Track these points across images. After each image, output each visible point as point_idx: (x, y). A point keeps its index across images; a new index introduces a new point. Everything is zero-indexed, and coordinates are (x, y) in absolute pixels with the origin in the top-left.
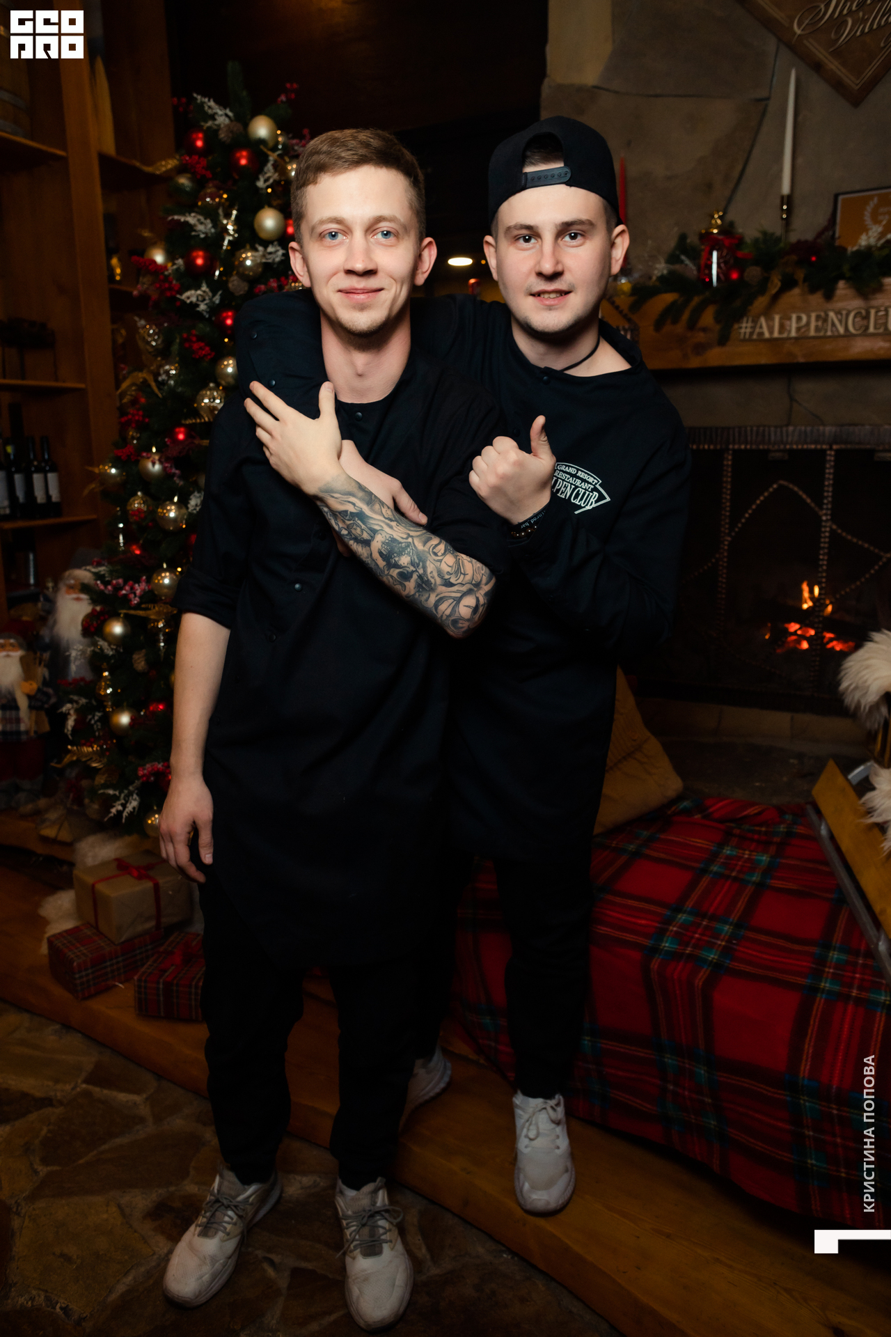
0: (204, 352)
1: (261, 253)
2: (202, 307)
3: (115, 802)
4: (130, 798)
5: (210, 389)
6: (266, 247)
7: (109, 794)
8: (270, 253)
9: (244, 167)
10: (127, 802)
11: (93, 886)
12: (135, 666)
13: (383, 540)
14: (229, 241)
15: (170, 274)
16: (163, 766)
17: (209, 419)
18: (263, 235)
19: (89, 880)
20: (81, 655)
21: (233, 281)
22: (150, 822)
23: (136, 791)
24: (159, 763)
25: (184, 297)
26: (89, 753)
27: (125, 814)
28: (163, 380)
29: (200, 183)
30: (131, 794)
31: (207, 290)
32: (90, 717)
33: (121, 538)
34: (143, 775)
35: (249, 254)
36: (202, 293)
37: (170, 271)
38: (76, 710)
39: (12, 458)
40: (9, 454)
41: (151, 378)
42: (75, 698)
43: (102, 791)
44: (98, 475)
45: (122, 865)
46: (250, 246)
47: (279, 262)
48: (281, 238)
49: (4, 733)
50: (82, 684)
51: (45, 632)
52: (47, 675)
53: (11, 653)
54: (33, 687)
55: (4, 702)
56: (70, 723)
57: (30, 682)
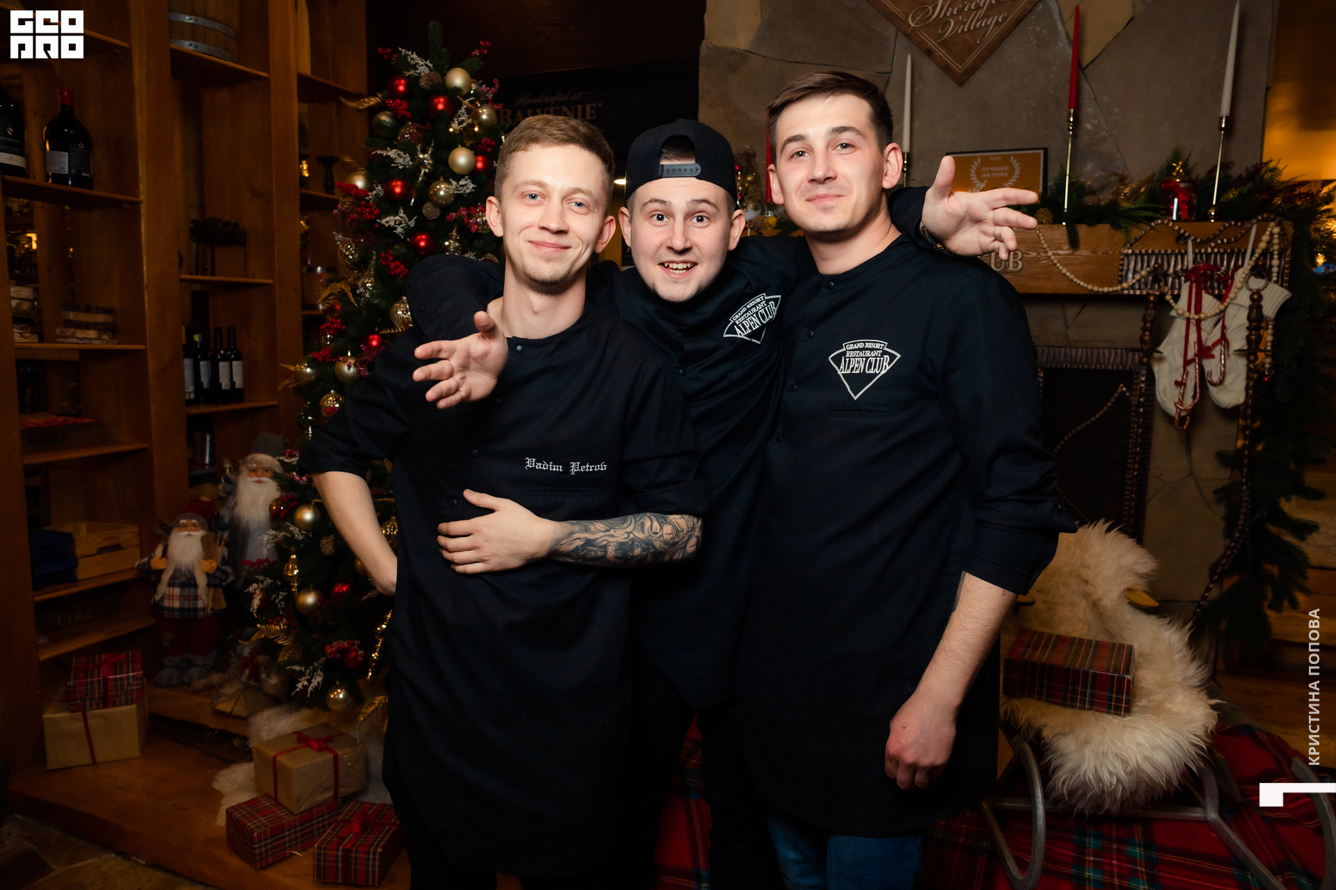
0: (399, 270)
1: (454, 187)
2: (399, 230)
3: (301, 678)
4: (315, 674)
5: (403, 303)
6: (458, 181)
7: (296, 670)
8: (462, 186)
9: (442, 110)
10: (312, 678)
11: (274, 758)
12: (323, 550)
14: (425, 172)
15: (370, 199)
16: (348, 644)
17: (402, 329)
18: (456, 170)
19: (271, 753)
21: (427, 207)
22: (332, 696)
23: (320, 668)
24: (345, 641)
25: (384, 221)
26: (277, 631)
27: (310, 689)
28: (361, 293)
29: (399, 121)
30: (315, 670)
31: (405, 216)
32: (274, 596)
33: (310, 430)
34: (332, 653)
35: (443, 186)
36: (399, 218)
37: (370, 197)
38: (262, 590)
39: (199, 346)
40: (196, 342)
41: (349, 289)
42: (261, 578)
43: (289, 667)
44: (295, 373)
45: (301, 738)
46: (444, 179)
47: (469, 193)
48: (473, 174)
49: (181, 610)
50: (266, 564)
51: (225, 513)
52: (226, 554)
53: (192, 533)
54: (212, 565)
55: (183, 579)
56: (256, 602)
57: (209, 560)
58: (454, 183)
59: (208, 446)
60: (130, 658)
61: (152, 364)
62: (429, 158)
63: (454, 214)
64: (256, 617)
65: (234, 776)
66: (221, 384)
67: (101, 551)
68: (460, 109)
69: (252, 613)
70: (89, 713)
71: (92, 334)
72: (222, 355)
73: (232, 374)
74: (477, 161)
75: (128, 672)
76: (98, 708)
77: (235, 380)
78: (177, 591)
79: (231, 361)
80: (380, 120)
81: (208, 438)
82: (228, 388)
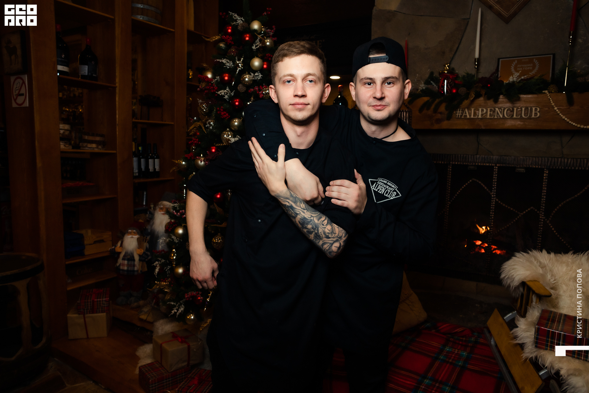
0: (225, 116)
1: (252, 76)
2: (226, 97)
3: (174, 308)
4: (181, 306)
5: (227, 131)
6: (254, 73)
7: (172, 304)
8: (256, 76)
9: (247, 41)
10: (179, 309)
11: (161, 344)
13: (300, 217)
14: (239, 70)
15: (214, 83)
16: (196, 293)
17: (226, 144)
18: (254, 68)
19: (160, 342)
20: (164, 241)
21: (240, 86)
22: (188, 317)
23: (183, 303)
24: (194, 292)
25: (219, 93)
26: (164, 285)
27: (178, 314)
28: (208, 127)
29: (228, 46)
30: (181, 304)
31: (229, 90)
32: (165, 268)
33: (185, 191)
34: (187, 298)
35: (247, 76)
36: (226, 91)
37: (214, 81)
38: (160, 265)
39: (141, 152)
40: (140, 150)
41: (203, 125)
42: (160, 259)
43: (168, 303)
44: (177, 164)
45: (174, 336)
46: (248, 73)
47: (260, 79)
48: (261, 70)
49: (127, 271)
50: (163, 252)
51: (148, 227)
52: (148, 246)
53: (134, 236)
54: (141, 251)
55: (129, 257)
56: (157, 270)
57: (140, 249)
58: (252, 74)
59: (145, 197)
60: (104, 292)
61: (119, 160)
62: (241, 63)
63: (252, 89)
64: (156, 277)
65: (145, 350)
66: (150, 169)
67: (95, 242)
68: (257, 40)
69: (155, 275)
70: (86, 315)
71: (94, 145)
72: (150, 156)
73: (154, 165)
74: (263, 65)
75: (103, 298)
76: (90, 313)
77: (156, 167)
78: (126, 262)
79: (154, 159)
80: (220, 46)
81: (145, 193)
82: (152, 171)
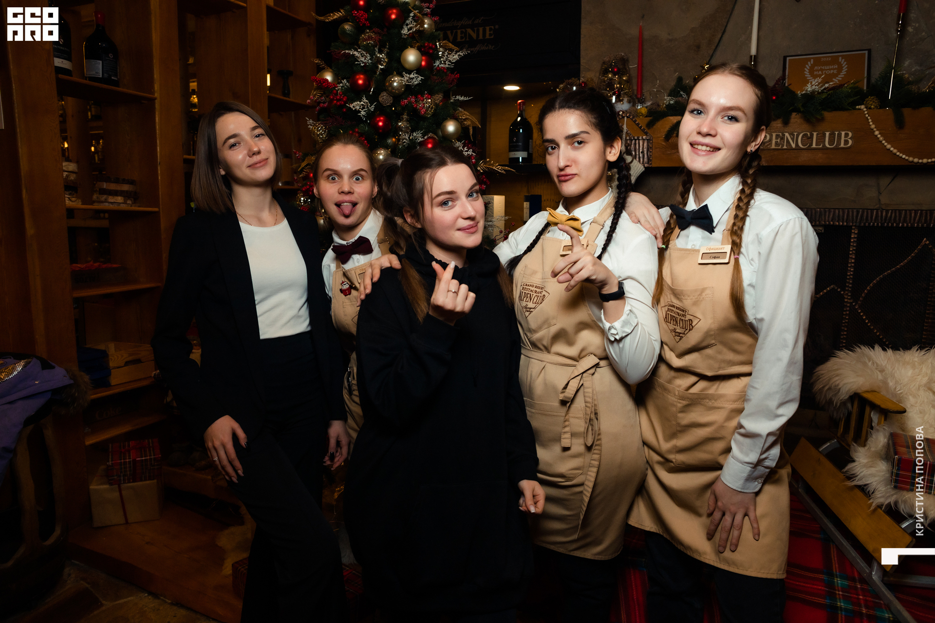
1: (404, 78)
2: (362, 113)
6: (408, 75)
8: (412, 78)
9: (394, 20)
14: (382, 68)
18: (407, 66)
21: (383, 96)
25: (351, 106)
29: (359, 29)
31: (367, 102)
35: (396, 78)
36: (363, 103)
37: (339, 87)
46: (397, 73)
48: (419, 70)
60: (151, 445)
61: (164, 223)
62: (385, 57)
63: (405, 101)
67: (127, 363)
68: (408, 19)
70: (123, 486)
71: (120, 199)
74: (422, 59)
75: (150, 455)
76: (129, 482)
80: (343, 29)
